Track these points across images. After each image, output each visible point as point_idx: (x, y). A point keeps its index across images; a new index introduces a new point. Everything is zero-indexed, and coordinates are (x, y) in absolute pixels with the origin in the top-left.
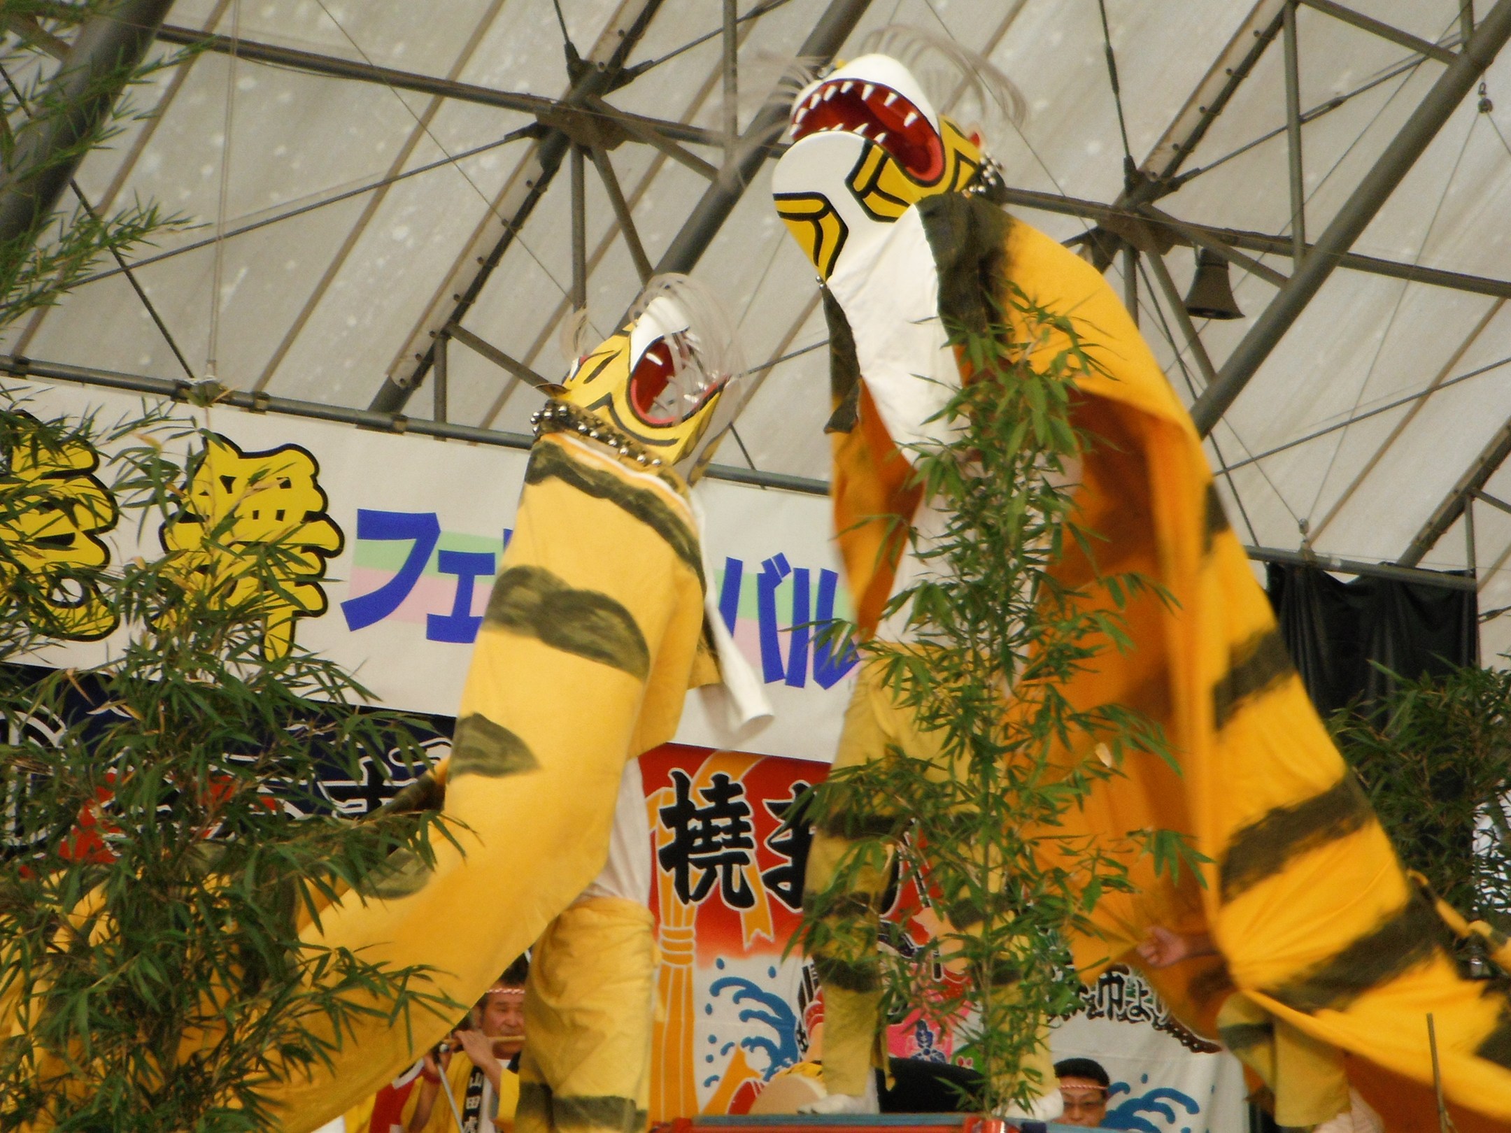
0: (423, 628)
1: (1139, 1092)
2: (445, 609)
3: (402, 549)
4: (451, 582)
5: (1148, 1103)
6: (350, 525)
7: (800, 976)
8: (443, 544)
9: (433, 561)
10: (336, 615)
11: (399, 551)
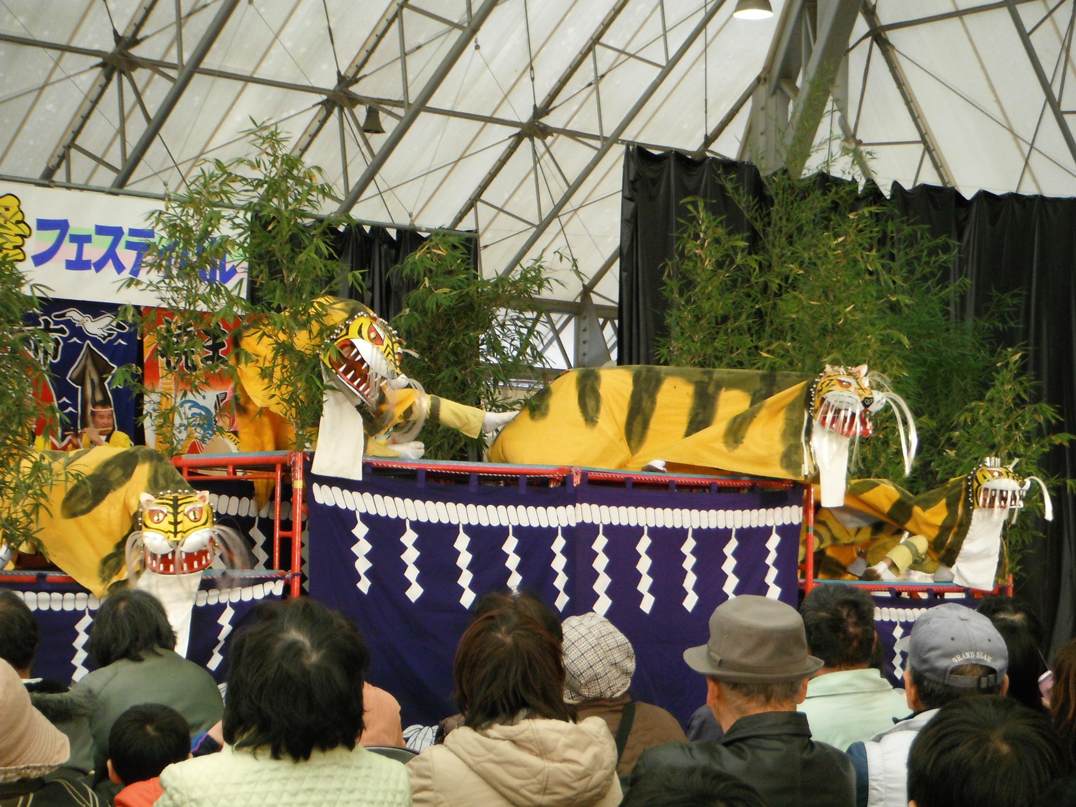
0: (64, 265)
2: (73, 257)
3: (55, 234)
4: (75, 246)
6: (33, 225)
7: (215, 398)
8: (71, 231)
9: (67, 238)
10: (29, 262)
11: (54, 234)
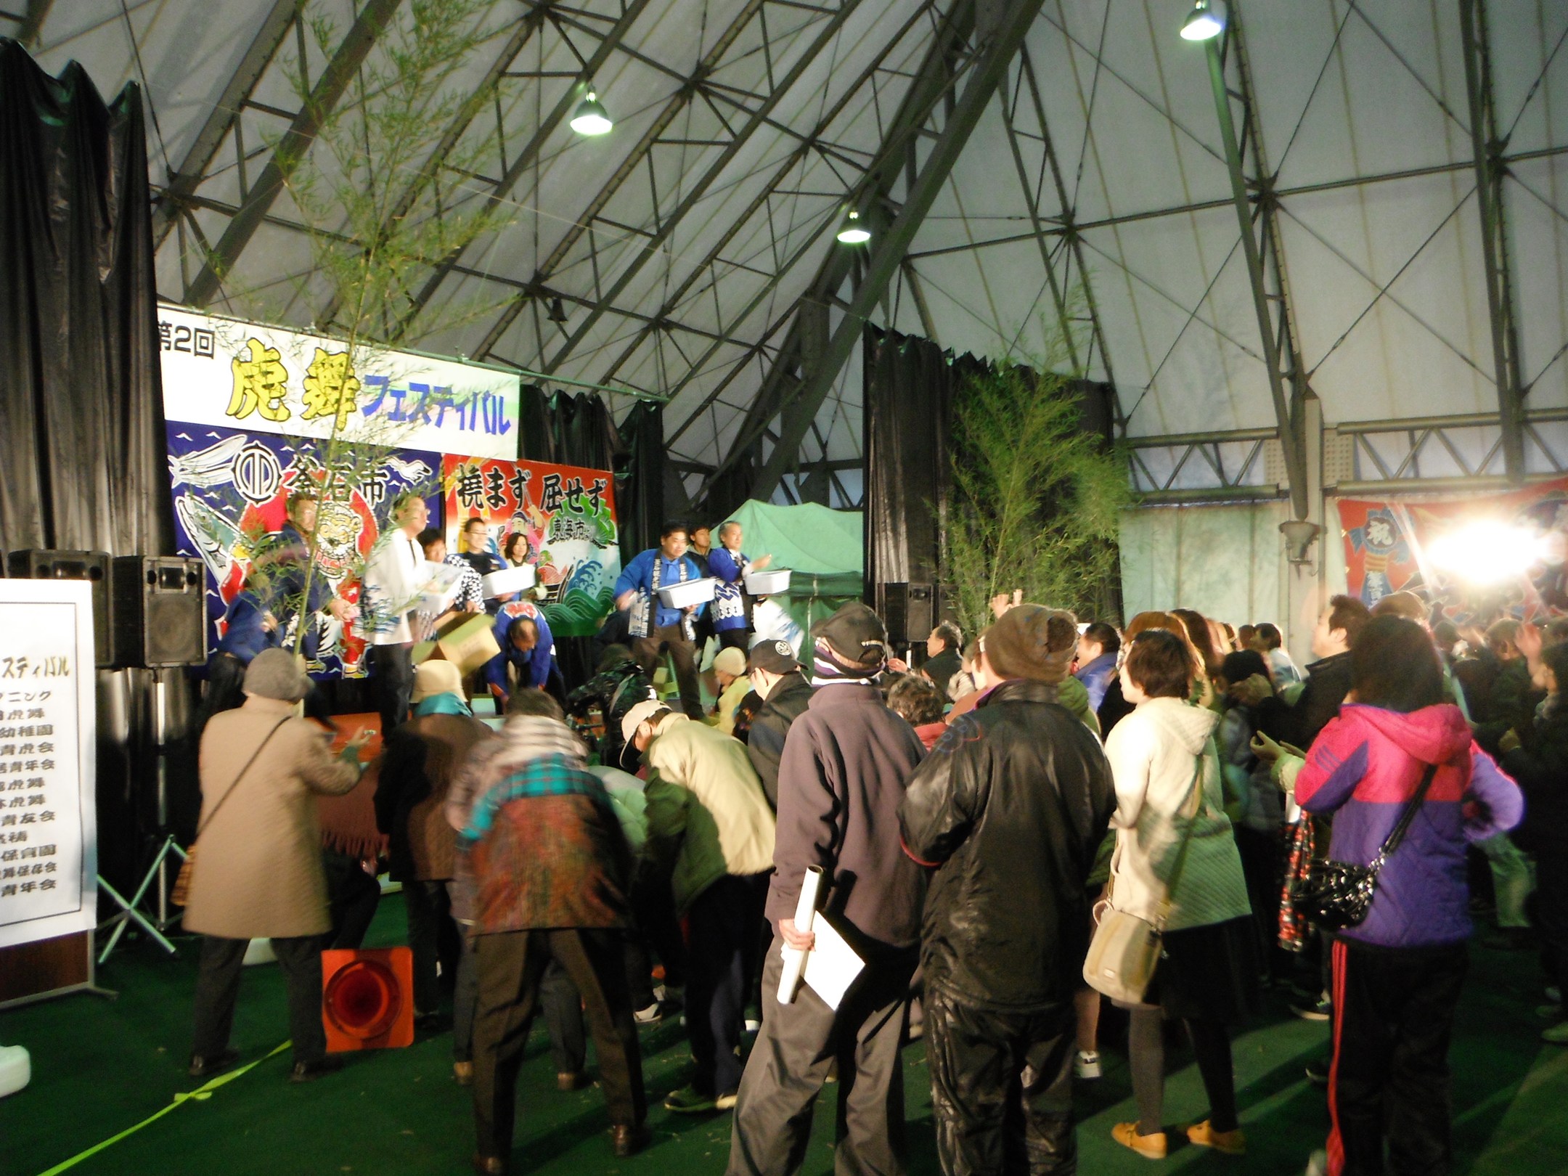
0: (386, 416)
1: (586, 562)
2: (392, 410)
3: (379, 389)
4: (394, 399)
5: (588, 566)
6: (362, 380)
8: (391, 387)
9: (388, 393)
10: (360, 413)
